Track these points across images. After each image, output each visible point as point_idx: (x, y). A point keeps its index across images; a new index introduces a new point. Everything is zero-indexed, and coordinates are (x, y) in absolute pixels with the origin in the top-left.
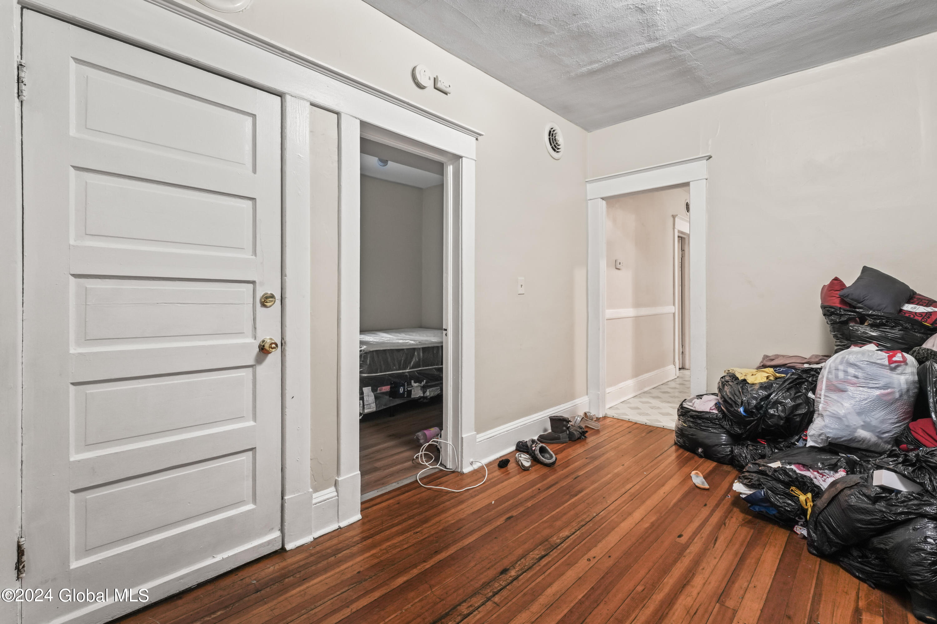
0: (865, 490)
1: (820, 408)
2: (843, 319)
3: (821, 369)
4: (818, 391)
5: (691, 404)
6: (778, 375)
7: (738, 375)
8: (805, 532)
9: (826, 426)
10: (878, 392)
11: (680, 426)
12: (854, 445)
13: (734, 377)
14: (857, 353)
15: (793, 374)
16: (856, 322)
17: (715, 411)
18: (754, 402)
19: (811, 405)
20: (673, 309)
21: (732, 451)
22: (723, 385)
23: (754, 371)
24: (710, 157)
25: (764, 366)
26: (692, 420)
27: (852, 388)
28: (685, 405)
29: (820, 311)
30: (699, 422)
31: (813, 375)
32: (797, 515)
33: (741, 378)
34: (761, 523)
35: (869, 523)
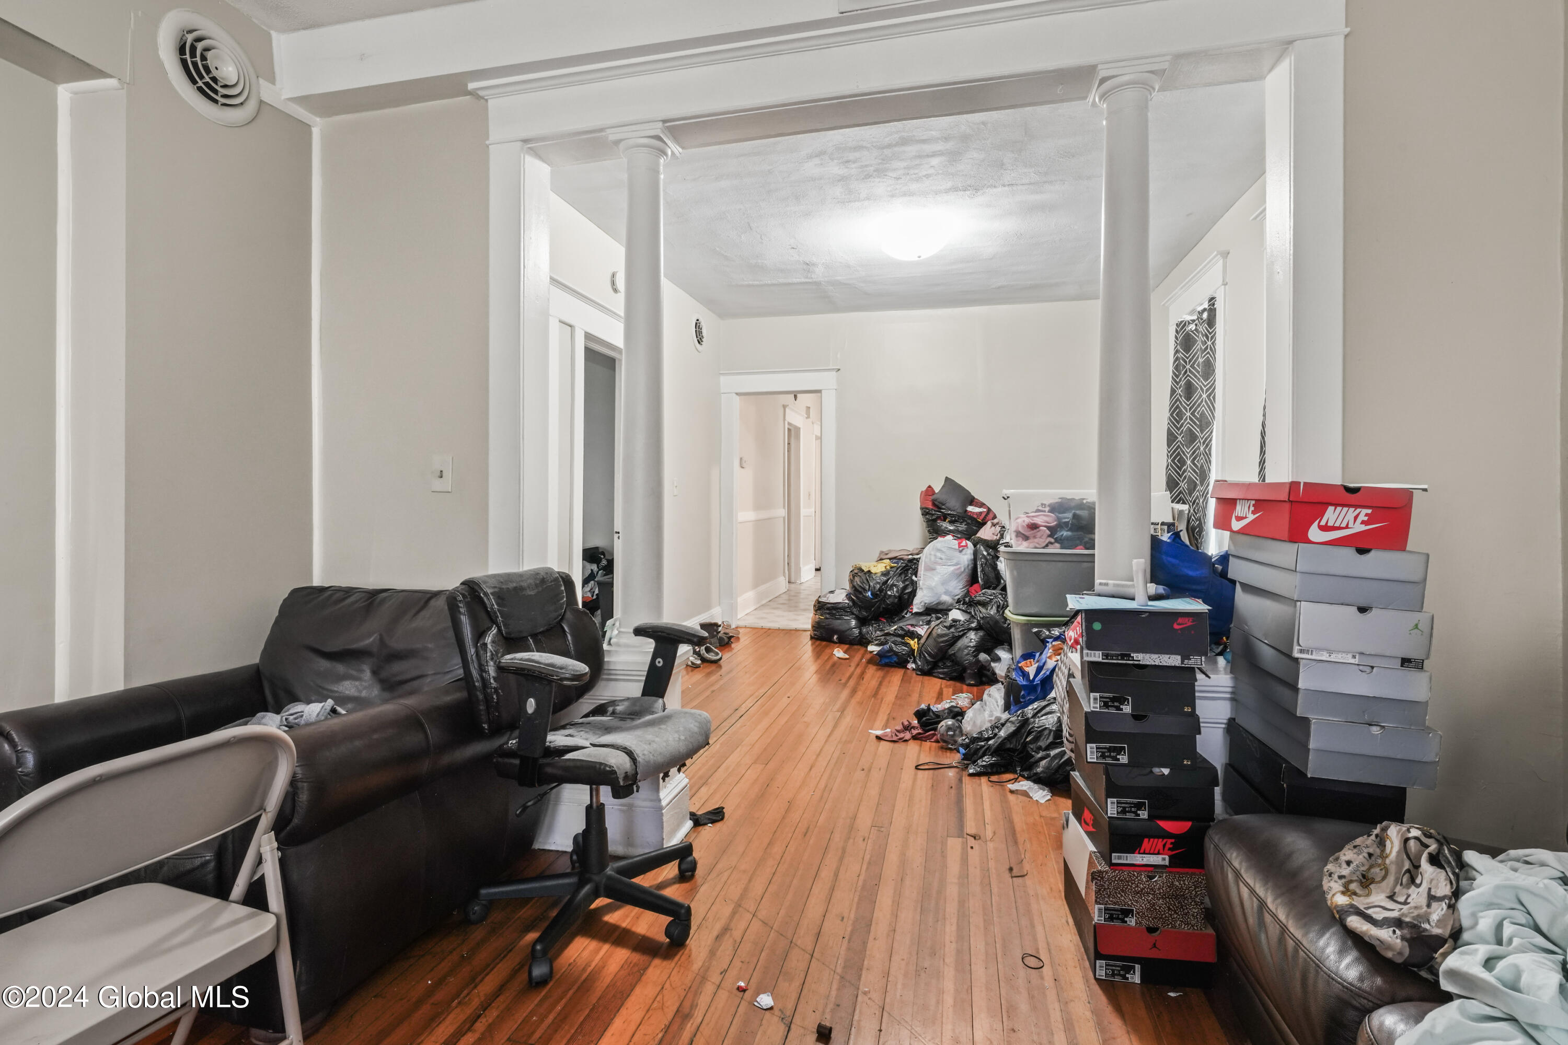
0: (945, 624)
1: (921, 584)
2: (934, 517)
3: (920, 558)
4: (918, 575)
5: (825, 599)
6: (892, 565)
7: (864, 568)
8: (914, 666)
9: (924, 596)
10: (952, 568)
11: (817, 620)
12: (940, 607)
13: (861, 570)
14: (942, 541)
15: (902, 563)
16: (942, 520)
17: (847, 601)
18: (878, 586)
19: (914, 584)
20: (782, 512)
21: (860, 633)
22: (854, 577)
23: (875, 564)
24: (839, 370)
25: (881, 559)
26: (828, 612)
27: (939, 567)
28: (820, 600)
29: (919, 512)
30: (834, 612)
31: (915, 563)
32: (909, 656)
33: (866, 570)
34: (886, 669)
35: (946, 641)
